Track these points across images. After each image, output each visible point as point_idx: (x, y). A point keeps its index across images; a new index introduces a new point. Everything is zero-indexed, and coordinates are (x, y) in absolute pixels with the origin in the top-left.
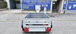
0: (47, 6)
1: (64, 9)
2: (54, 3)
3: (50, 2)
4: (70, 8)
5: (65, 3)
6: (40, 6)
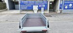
0: (44, 6)
1: (60, 8)
2: (51, 3)
3: (47, 2)
6: (37, 6)
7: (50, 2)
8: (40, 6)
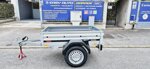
0: (95, 12)
1: (132, 18)
2: (111, 7)
3: (103, 4)
4: (145, 17)
5: (134, 7)
6: (80, 13)
7: (110, 4)
8: (86, 13)
